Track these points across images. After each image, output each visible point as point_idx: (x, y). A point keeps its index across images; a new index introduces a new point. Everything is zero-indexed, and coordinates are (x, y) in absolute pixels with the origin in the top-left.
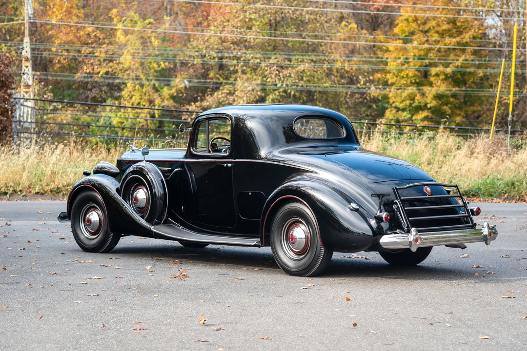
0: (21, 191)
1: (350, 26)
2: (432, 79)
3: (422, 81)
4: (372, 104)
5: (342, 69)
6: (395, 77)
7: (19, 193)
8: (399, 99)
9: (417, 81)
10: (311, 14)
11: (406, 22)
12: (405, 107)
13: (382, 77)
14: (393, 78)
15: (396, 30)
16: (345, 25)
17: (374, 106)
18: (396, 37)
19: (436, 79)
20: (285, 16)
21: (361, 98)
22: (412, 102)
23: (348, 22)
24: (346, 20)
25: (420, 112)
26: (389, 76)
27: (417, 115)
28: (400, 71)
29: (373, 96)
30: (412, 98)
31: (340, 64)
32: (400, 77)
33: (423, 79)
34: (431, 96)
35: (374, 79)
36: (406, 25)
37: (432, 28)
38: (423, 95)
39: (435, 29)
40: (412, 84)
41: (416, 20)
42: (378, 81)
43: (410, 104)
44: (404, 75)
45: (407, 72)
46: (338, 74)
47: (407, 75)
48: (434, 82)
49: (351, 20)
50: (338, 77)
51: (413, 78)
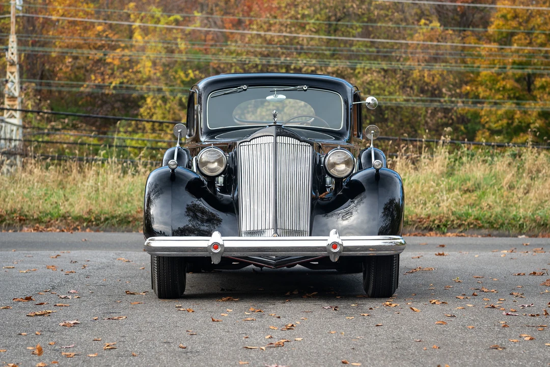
1: (431, 25)
2: (535, 93)
3: (524, 96)
4: (459, 125)
5: (420, 80)
6: (488, 90)
8: (493, 119)
9: (517, 95)
10: (382, 9)
11: (503, 19)
12: (500, 128)
13: (472, 90)
14: (486, 91)
15: (491, 30)
16: (425, 24)
17: (462, 128)
18: (490, 39)
19: (542, 93)
20: (348, 11)
21: (445, 117)
22: (510, 122)
23: (428, 20)
24: (427, 17)
25: (522, 134)
26: (480, 89)
27: (517, 138)
28: (495, 82)
29: (460, 114)
30: (510, 116)
31: (418, 74)
32: (495, 90)
33: (525, 93)
34: (535, 114)
35: (461, 92)
36: (504, 23)
37: (536, 26)
38: (525, 112)
39: (541, 28)
40: (509, 98)
41: (516, 17)
42: (467, 95)
43: (508, 124)
44: (500, 87)
45: (504, 83)
46: (415, 87)
47: (504, 87)
48: (538, 96)
49: (434, 18)
50: (416, 91)
51: (511, 92)
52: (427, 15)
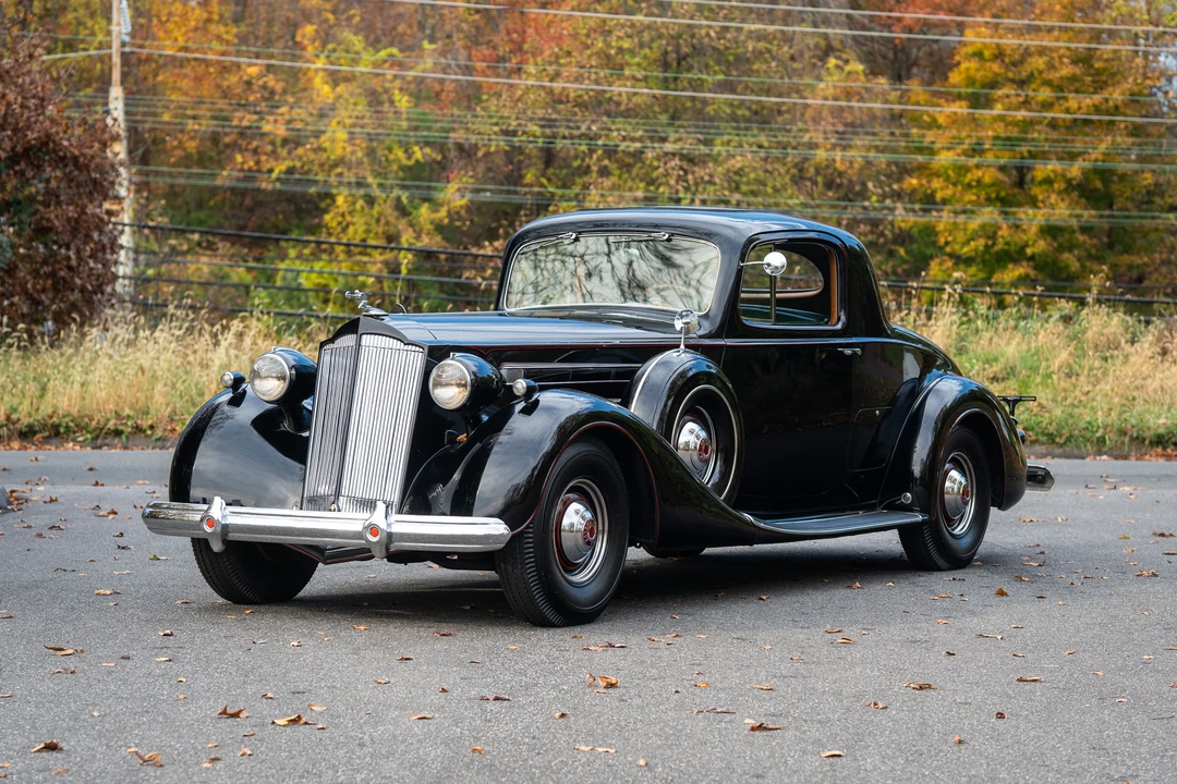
0: (152, 427)
1: (847, 68)
2: (1036, 190)
3: (1014, 195)
4: (897, 248)
5: (827, 167)
6: (951, 186)
7: (149, 432)
8: (961, 237)
9: (1003, 194)
10: (759, 40)
11: (976, 59)
12: (973, 254)
13: (922, 185)
14: (947, 187)
15: (955, 77)
16: (837, 67)
17: (902, 251)
19: (1047, 191)
20: (701, 44)
21: (872, 232)
22: (990, 243)
23: (841, 59)
24: (838, 54)
25: (1010, 266)
26: (936, 184)
27: (1002, 273)
28: (963, 172)
29: (900, 228)
30: (990, 233)
31: (824, 155)
32: (963, 185)
33: (1016, 191)
34: (1034, 230)
35: (902, 189)
36: (977, 66)
37: (1036, 74)
38: (1017, 227)
39: (1044, 75)
40: (989, 201)
41: (1000, 55)
42: (912, 195)
43: (986, 246)
44: (972, 180)
45: (980, 173)
46: (820, 179)
47: (979, 181)
48: (1040, 197)
49: (849, 54)
50: (820, 185)
51: (994, 189)
52: (839, 50)
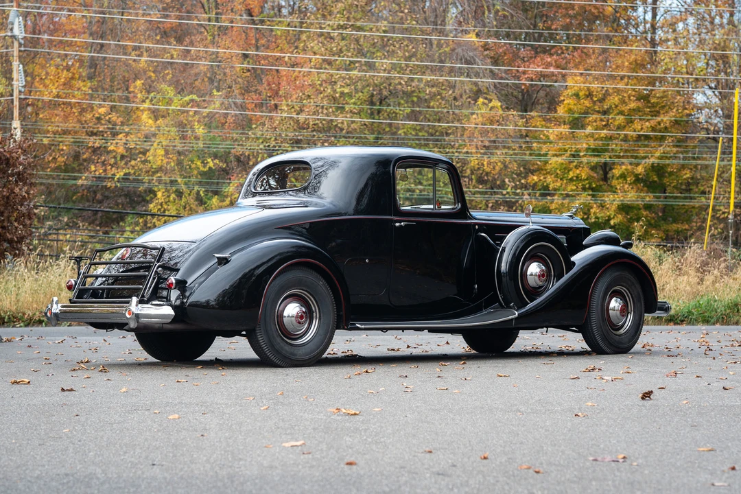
1: (491, 105)
2: (614, 182)
3: (601, 186)
5: (479, 169)
6: (559, 180)
9: (593, 185)
10: (433, 86)
11: (575, 98)
13: (540, 181)
14: (557, 181)
15: (561, 111)
16: (484, 104)
18: (559, 122)
19: (622, 183)
20: (395, 89)
23: (486, 98)
24: (485, 95)
26: (549, 179)
28: (567, 171)
30: (585, 210)
31: (477, 162)
32: (567, 180)
33: (602, 183)
34: (614, 208)
35: (527, 183)
36: (575, 102)
37: (613, 106)
38: (602, 206)
39: (619, 108)
40: (584, 189)
41: (589, 95)
42: (534, 187)
44: (573, 176)
45: (578, 172)
46: (473, 177)
47: (577, 177)
48: (618, 187)
49: (492, 96)
50: (474, 181)
51: (587, 182)
